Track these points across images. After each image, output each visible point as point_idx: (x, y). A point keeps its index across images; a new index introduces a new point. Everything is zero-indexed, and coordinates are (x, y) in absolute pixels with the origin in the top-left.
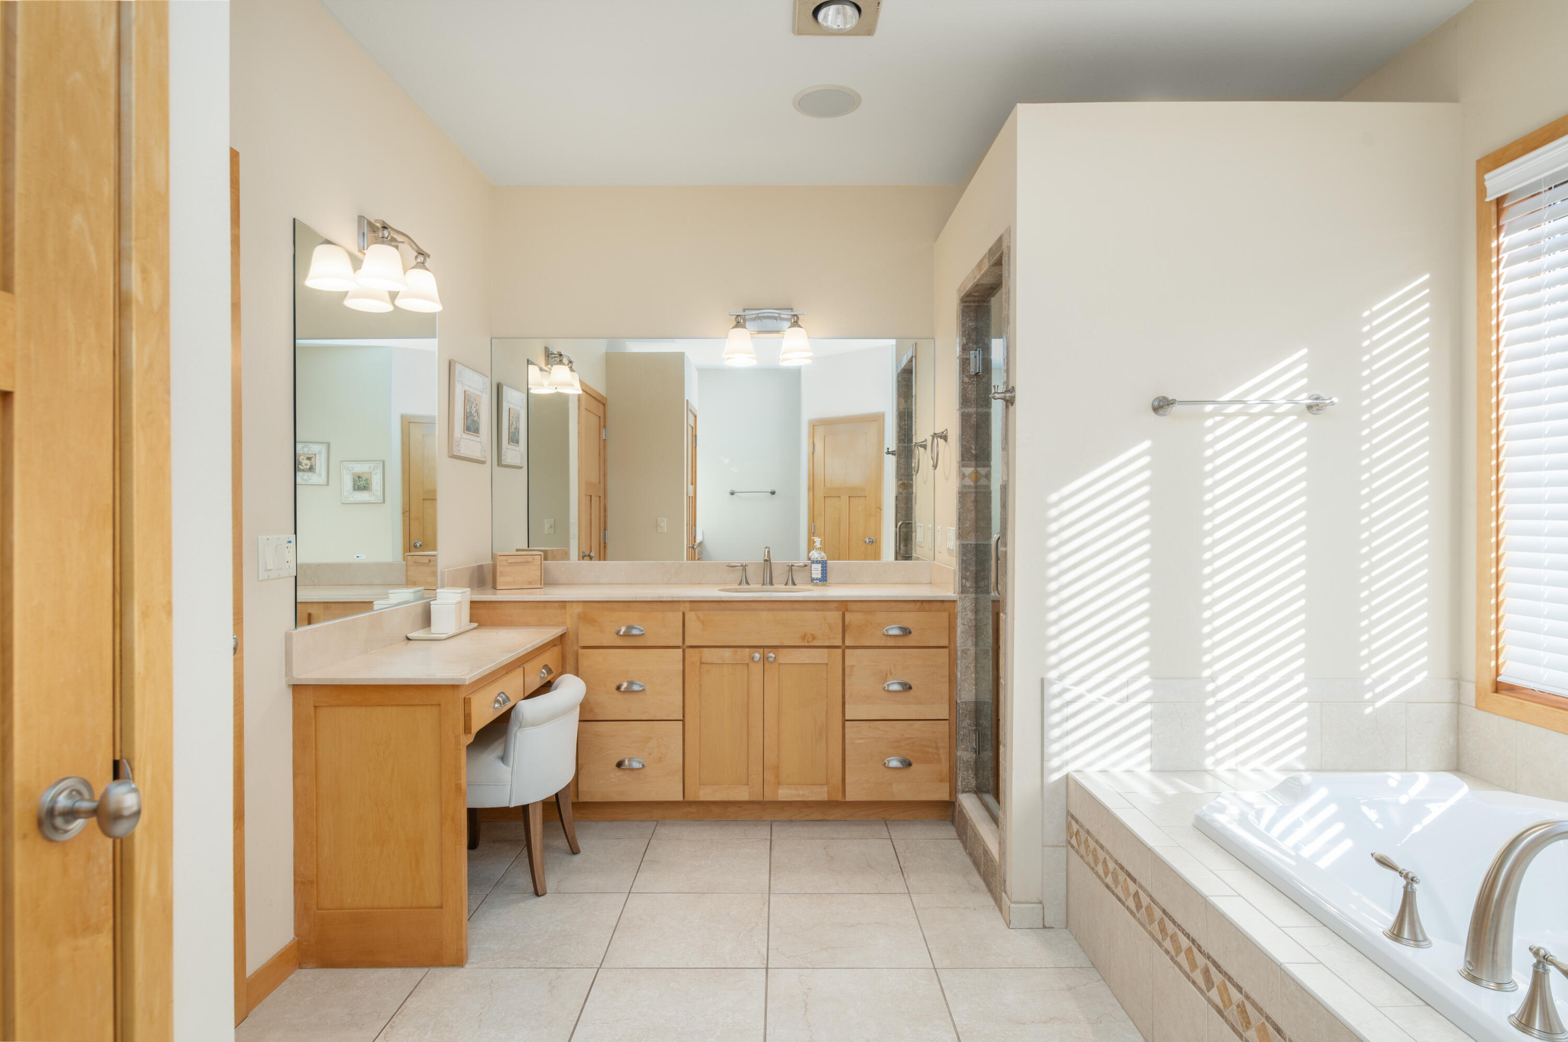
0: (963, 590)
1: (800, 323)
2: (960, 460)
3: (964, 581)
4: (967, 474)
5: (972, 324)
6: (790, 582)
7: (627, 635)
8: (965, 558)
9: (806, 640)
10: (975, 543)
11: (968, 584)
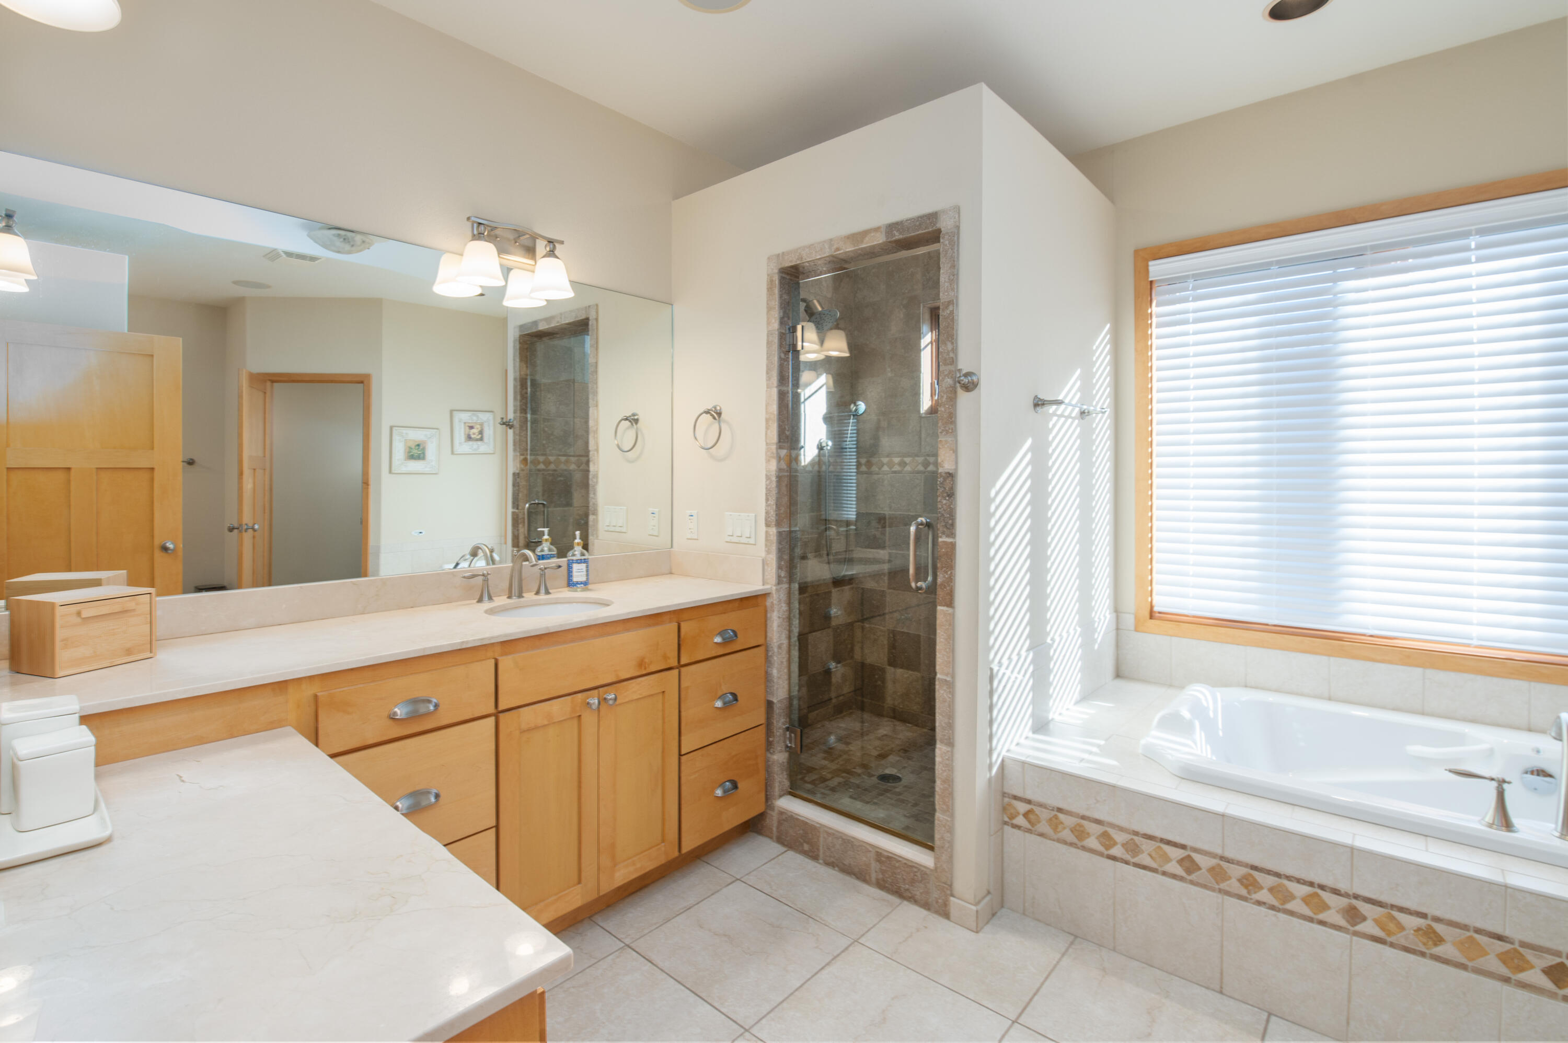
0: (779, 582)
1: (556, 252)
2: (777, 442)
3: (780, 571)
4: (782, 456)
5: (785, 297)
6: (543, 590)
7: (414, 717)
8: (781, 546)
9: (643, 668)
10: (788, 530)
11: (783, 574)
